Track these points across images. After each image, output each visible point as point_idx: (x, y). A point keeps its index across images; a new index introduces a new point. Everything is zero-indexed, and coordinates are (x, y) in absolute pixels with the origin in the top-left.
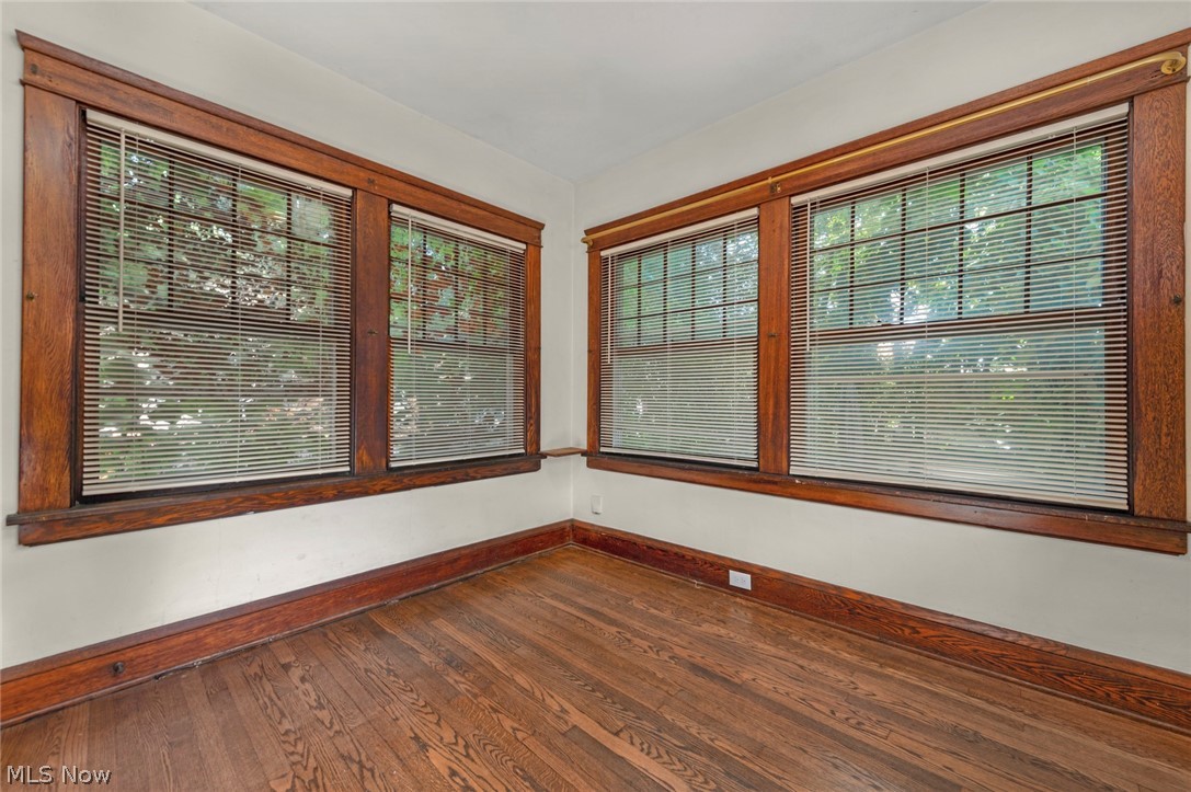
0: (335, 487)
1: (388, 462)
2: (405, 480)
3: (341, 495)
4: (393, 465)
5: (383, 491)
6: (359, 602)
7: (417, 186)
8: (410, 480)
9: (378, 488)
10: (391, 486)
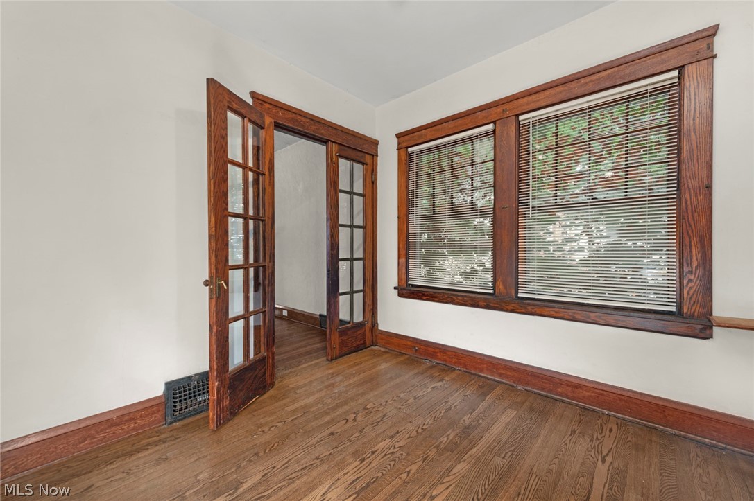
0: (485, 300)
1: (517, 292)
2: (529, 307)
3: (488, 307)
4: (520, 295)
5: (512, 311)
6: (500, 375)
7: (537, 92)
8: (533, 309)
9: (510, 307)
10: (518, 309)
